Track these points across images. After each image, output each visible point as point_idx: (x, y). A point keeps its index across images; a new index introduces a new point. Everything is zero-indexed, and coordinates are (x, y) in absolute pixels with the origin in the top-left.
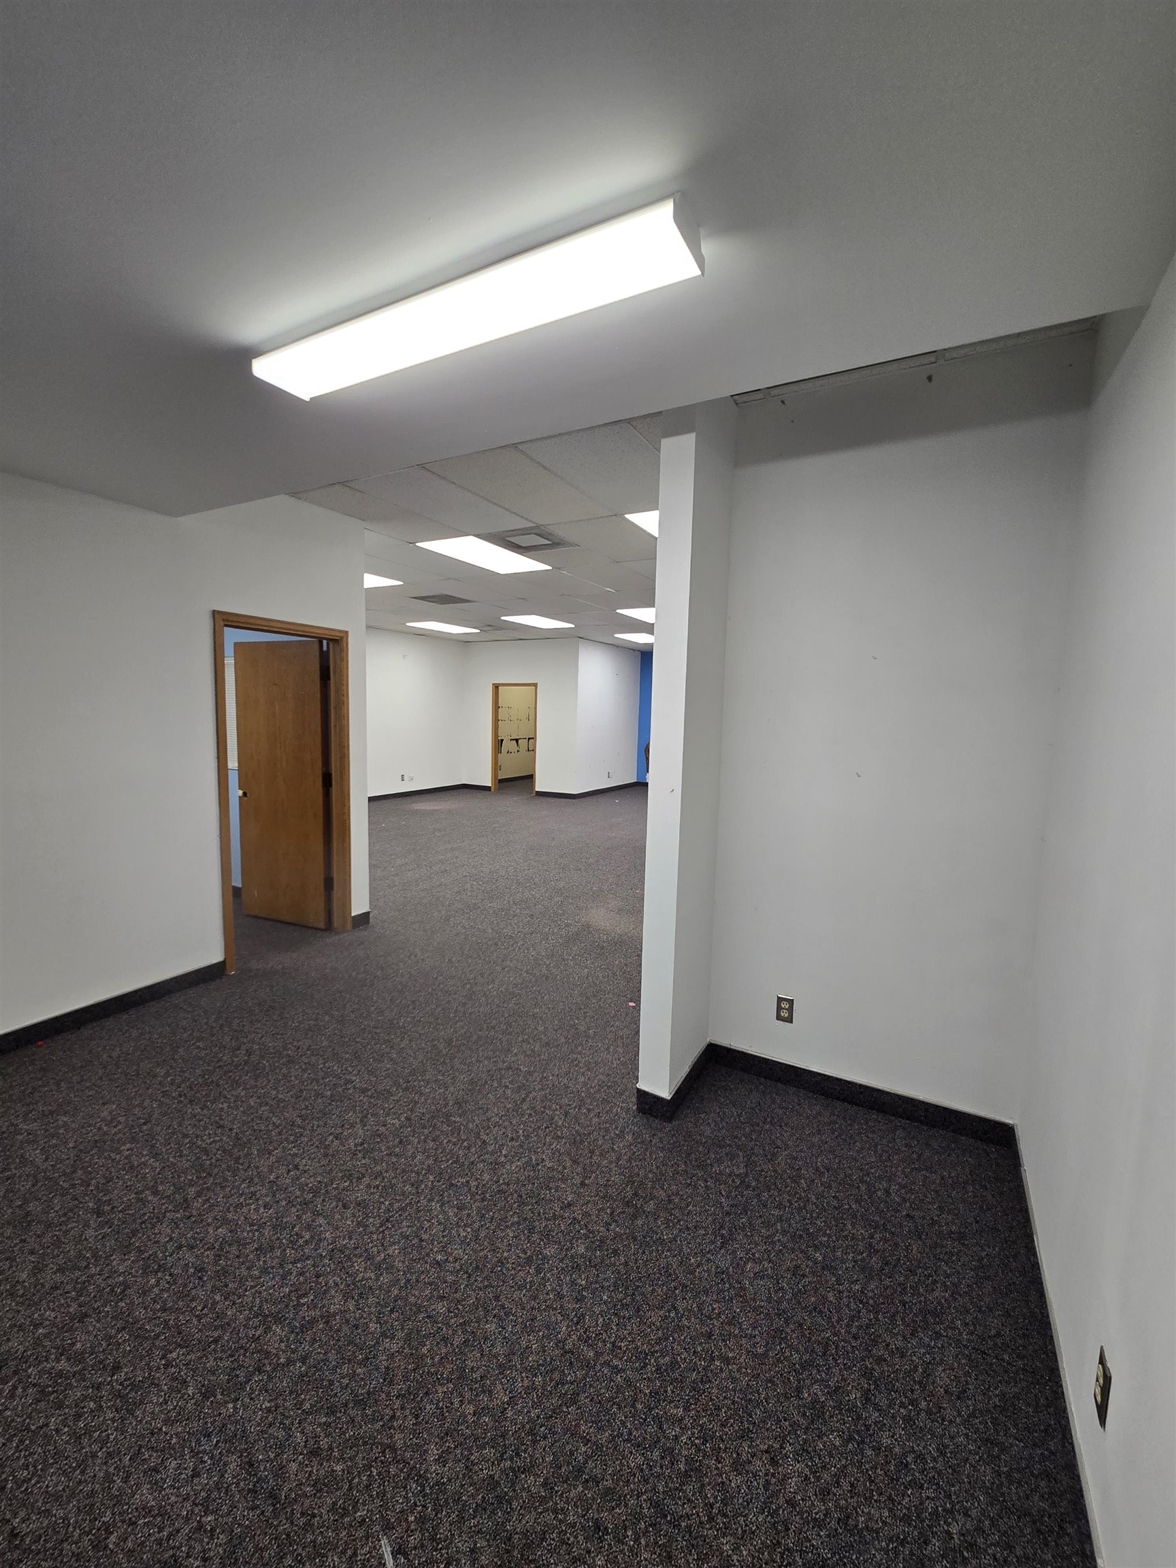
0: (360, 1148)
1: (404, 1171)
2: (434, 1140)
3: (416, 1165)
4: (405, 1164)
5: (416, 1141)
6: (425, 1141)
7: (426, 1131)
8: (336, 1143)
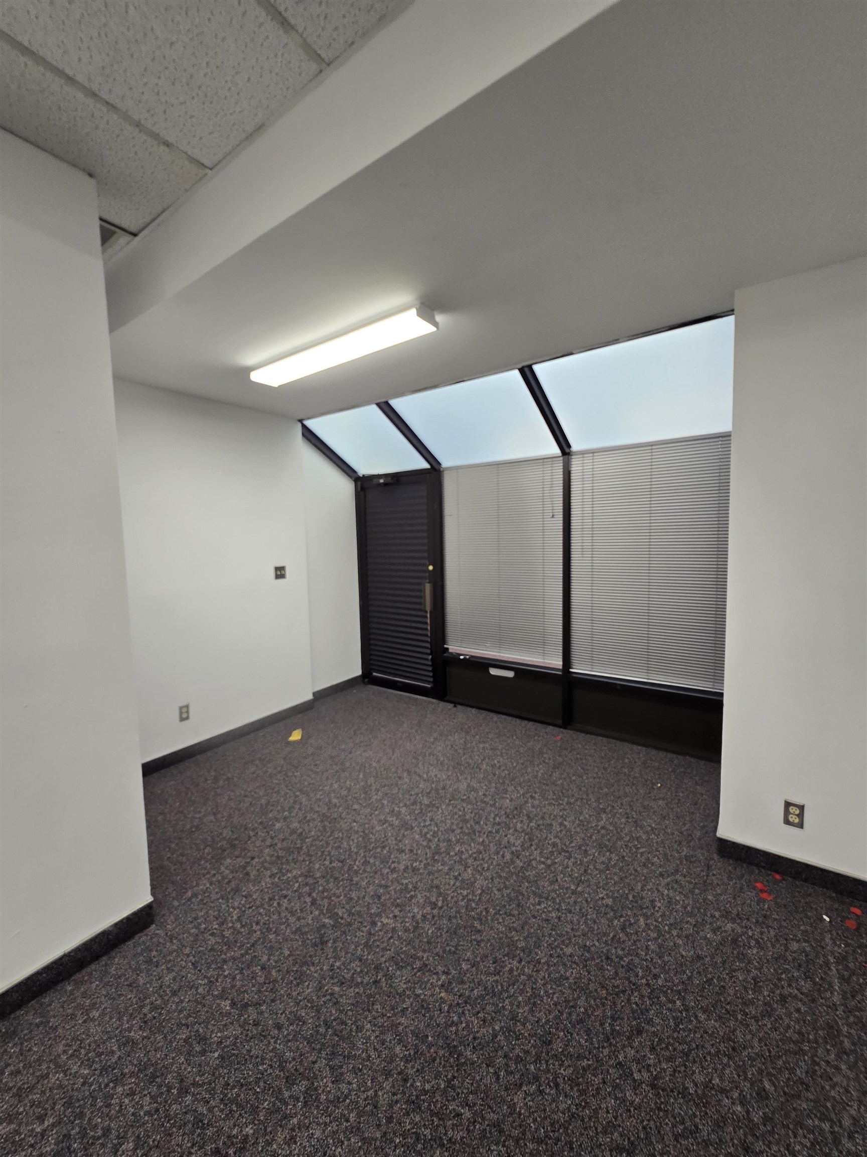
0: (413, 893)
1: (376, 873)
2: (351, 899)
3: (366, 877)
4: (375, 878)
5: (367, 899)
6: (359, 898)
7: (357, 908)
8: (433, 899)
